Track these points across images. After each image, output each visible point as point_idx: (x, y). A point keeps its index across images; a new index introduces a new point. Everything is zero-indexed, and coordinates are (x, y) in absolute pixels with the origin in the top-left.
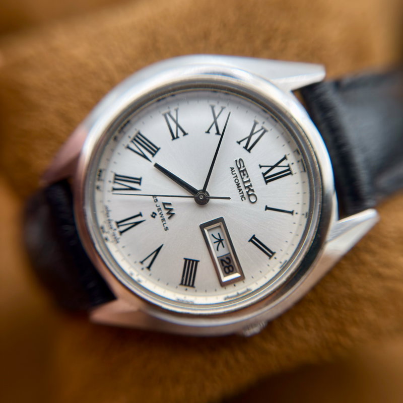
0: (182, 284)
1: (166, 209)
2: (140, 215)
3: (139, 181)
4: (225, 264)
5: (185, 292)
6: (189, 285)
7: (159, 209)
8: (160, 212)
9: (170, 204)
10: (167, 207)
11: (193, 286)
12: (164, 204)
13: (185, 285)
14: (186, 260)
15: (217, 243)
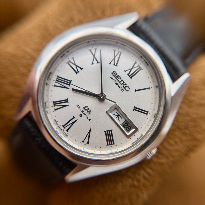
0: (108, 145)
1: (86, 110)
2: (74, 118)
3: (67, 101)
4: (126, 127)
5: (111, 148)
6: (112, 144)
7: (82, 111)
8: (83, 112)
9: (87, 107)
10: (86, 109)
11: (114, 144)
12: (84, 108)
13: (110, 144)
14: (105, 132)
15: (118, 117)
